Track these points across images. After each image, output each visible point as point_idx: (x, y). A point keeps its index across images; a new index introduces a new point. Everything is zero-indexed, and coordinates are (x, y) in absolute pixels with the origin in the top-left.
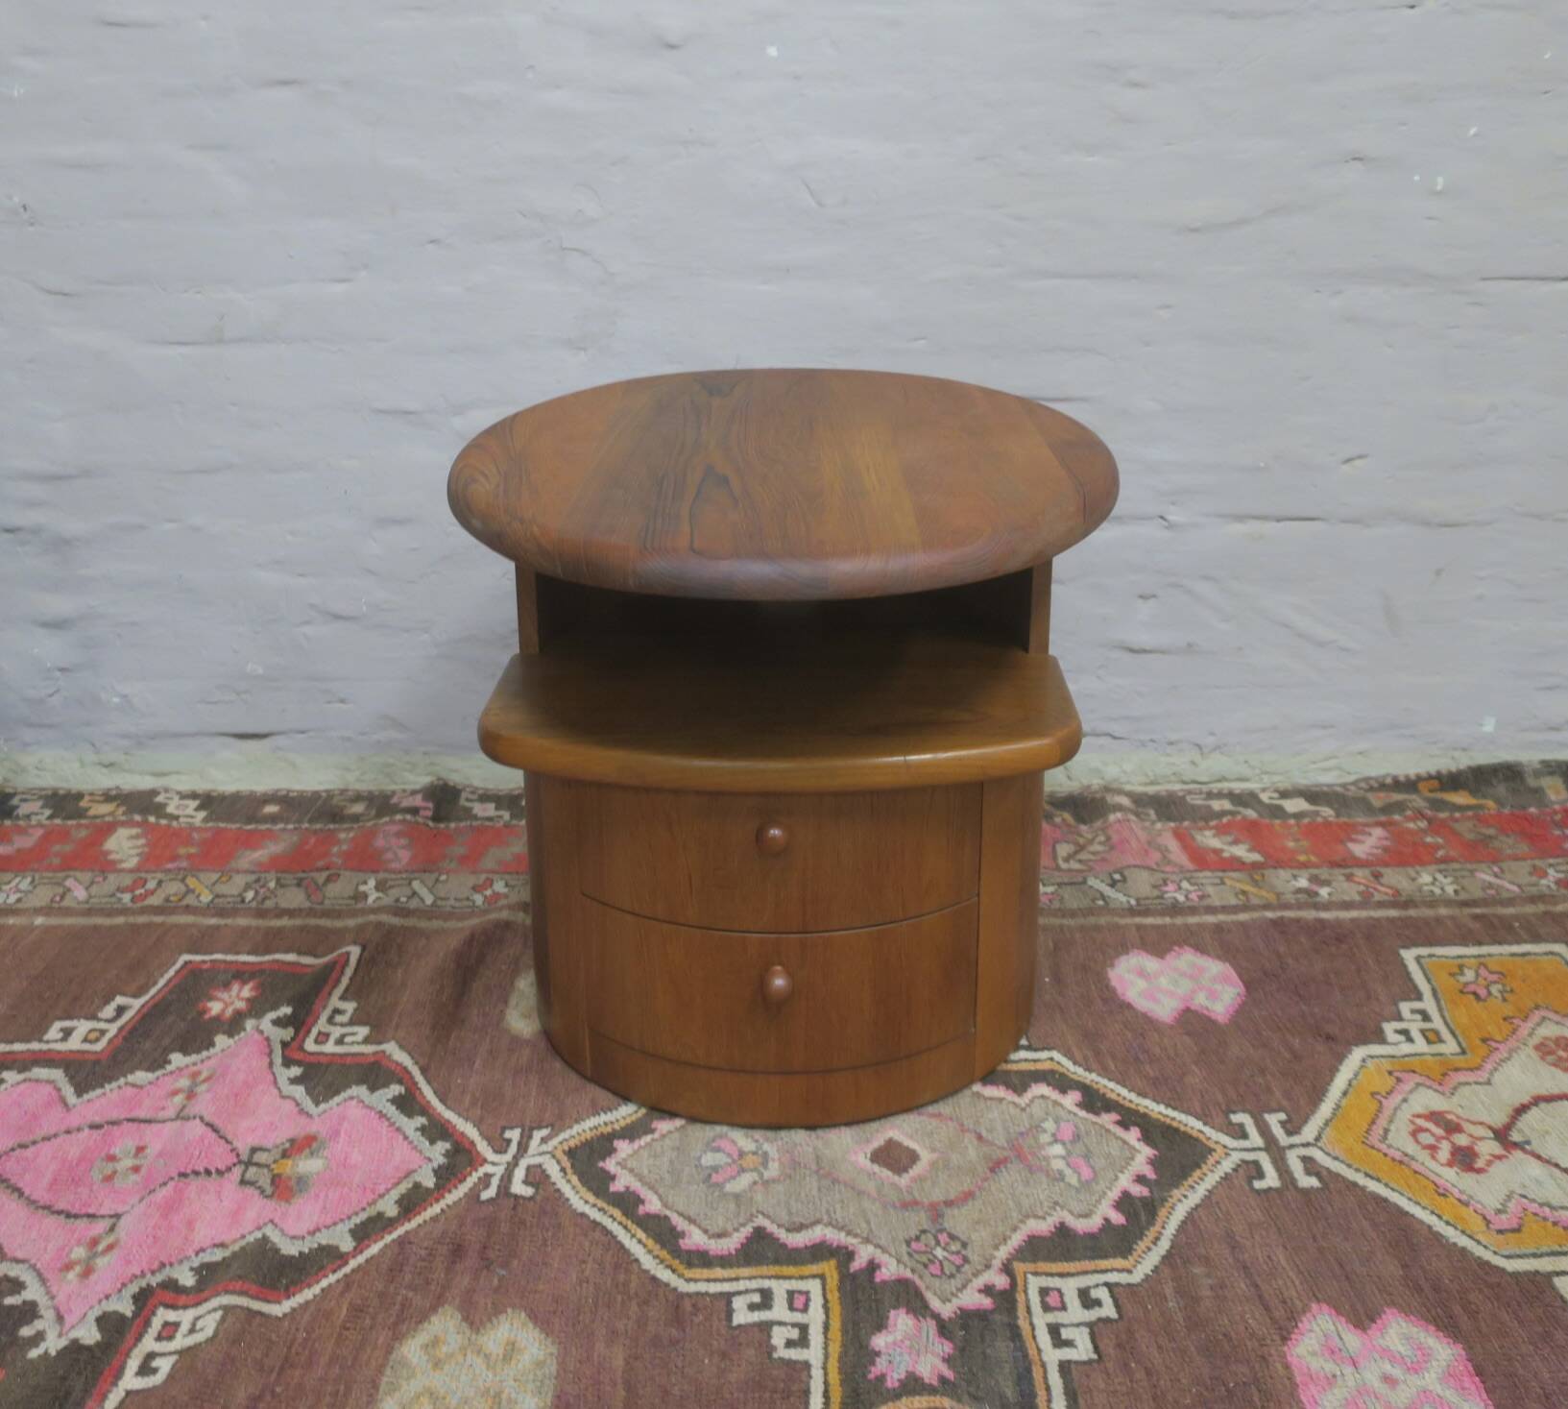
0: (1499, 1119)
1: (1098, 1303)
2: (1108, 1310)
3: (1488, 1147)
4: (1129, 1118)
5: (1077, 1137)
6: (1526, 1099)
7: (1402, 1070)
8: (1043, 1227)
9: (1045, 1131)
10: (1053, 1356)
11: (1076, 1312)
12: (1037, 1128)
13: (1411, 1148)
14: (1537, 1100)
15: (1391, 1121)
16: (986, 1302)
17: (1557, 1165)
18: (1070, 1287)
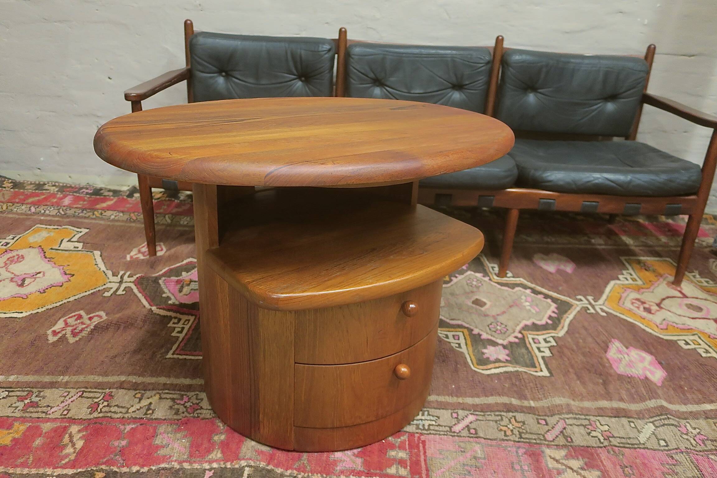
0: (658, 301)
1: (549, 342)
2: (554, 343)
3: (654, 308)
4: (546, 296)
5: (532, 301)
6: (664, 297)
7: (626, 288)
8: (529, 323)
9: (522, 299)
10: (539, 355)
11: (543, 344)
12: (520, 298)
13: (632, 307)
14: (668, 297)
15: (625, 300)
16: (517, 340)
17: (676, 314)
18: (541, 338)
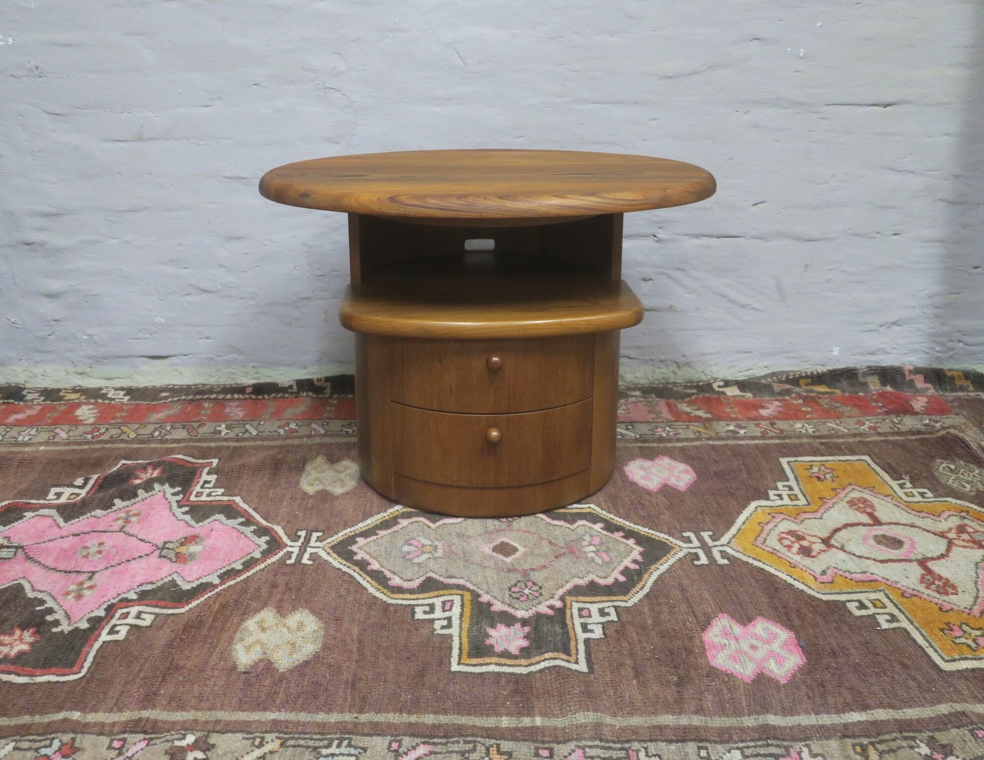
0: (825, 534)
1: (608, 614)
2: (613, 617)
3: (818, 547)
4: (629, 534)
5: (601, 543)
6: (840, 525)
7: (774, 513)
8: (582, 582)
9: (585, 540)
10: (582, 636)
11: (596, 617)
12: (581, 539)
13: (778, 546)
14: (846, 526)
15: (768, 535)
16: (551, 612)
17: (854, 555)
18: (594, 608)
